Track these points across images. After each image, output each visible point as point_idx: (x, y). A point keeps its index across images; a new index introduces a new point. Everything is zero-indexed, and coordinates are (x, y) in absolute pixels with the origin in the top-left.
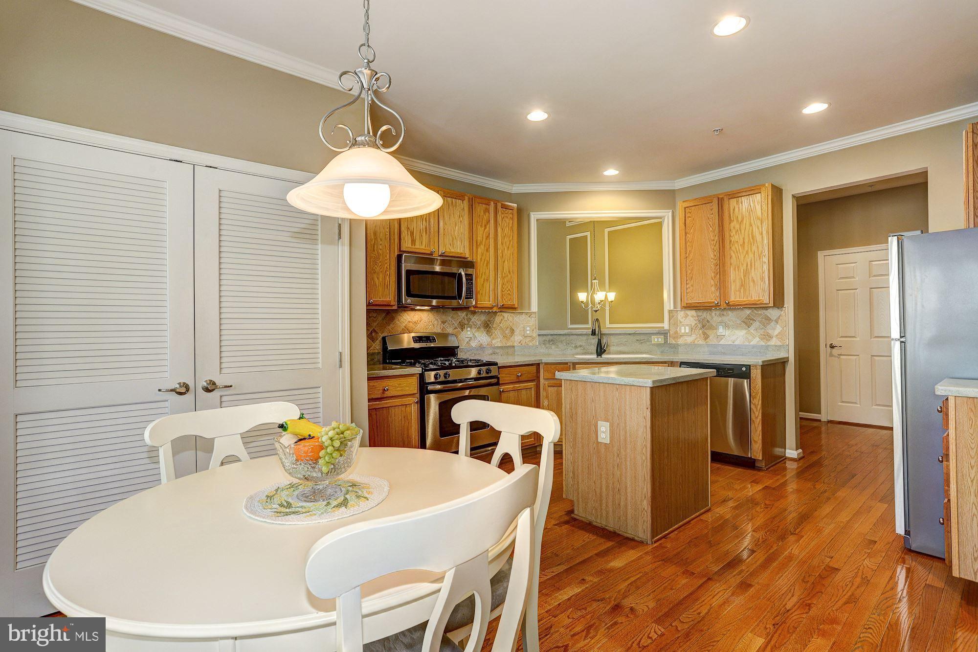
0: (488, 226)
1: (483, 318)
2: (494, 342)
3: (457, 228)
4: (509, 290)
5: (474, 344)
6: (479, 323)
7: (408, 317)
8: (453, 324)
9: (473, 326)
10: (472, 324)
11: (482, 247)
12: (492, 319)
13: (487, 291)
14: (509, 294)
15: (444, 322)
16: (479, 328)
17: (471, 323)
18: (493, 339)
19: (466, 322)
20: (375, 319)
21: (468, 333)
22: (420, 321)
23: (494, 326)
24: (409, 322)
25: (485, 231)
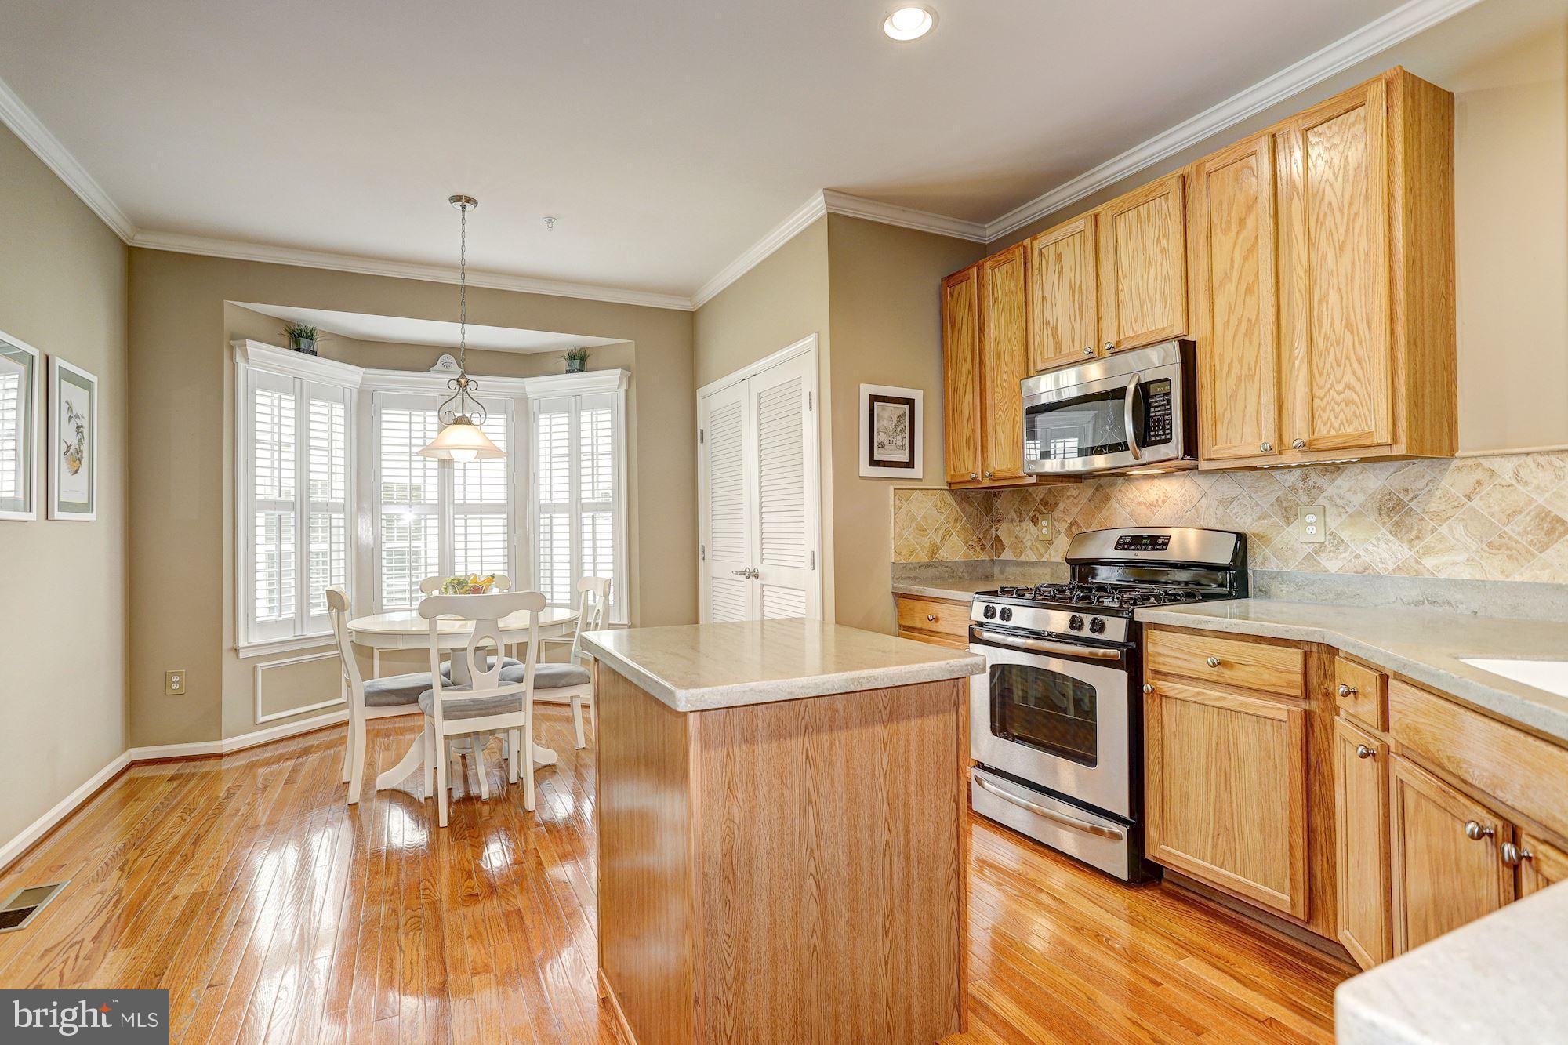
0: (1250, 223)
1: (1375, 481)
2: (1429, 562)
3: (1152, 271)
4: (1349, 387)
5: (1333, 564)
6: (1357, 499)
7: (1137, 493)
8: (1257, 505)
9: (1331, 511)
10: (1326, 503)
11: (1231, 287)
12: (1421, 484)
13: (1251, 408)
14: (1348, 403)
15: (1226, 502)
16: (1359, 514)
17: (1321, 501)
18: (1428, 552)
19: (1305, 499)
20: (1076, 501)
21: (1309, 530)
22: (1164, 502)
23: (1433, 507)
24: (1140, 503)
25: (1241, 237)
